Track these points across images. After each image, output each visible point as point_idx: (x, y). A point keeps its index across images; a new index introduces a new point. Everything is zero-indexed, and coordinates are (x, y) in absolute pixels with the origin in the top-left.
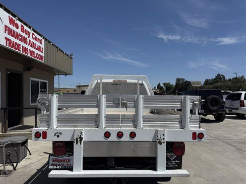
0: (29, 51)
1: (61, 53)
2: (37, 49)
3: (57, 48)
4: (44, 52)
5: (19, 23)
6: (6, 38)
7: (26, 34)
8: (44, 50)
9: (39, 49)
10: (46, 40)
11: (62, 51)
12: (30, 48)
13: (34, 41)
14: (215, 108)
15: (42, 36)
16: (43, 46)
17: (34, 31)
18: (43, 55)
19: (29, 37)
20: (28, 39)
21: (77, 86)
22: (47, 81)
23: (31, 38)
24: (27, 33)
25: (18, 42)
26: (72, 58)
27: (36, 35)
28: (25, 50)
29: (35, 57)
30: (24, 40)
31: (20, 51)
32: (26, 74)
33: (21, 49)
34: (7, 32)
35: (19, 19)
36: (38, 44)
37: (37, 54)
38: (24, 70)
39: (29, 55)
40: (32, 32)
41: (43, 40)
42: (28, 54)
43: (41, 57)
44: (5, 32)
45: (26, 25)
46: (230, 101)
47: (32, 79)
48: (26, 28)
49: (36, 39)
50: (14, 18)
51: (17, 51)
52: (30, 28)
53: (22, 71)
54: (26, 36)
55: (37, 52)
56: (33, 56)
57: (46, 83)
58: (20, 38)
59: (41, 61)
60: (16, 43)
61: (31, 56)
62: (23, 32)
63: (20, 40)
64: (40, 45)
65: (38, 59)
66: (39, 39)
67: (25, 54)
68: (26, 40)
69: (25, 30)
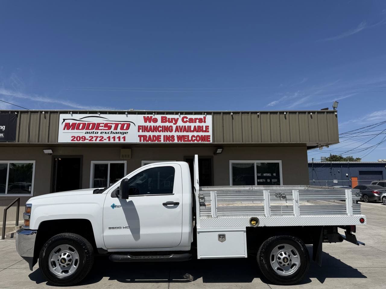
0: (176, 138)
2: (193, 131)
4: (211, 130)
5: (159, 117)
6: (139, 136)
7: (171, 122)
9: (200, 129)
10: (217, 113)
12: (178, 134)
13: (187, 124)
15: (205, 113)
17: (188, 113)
18: (208, 134)
19: (175, 124)
20: (174, 126)
22: (279, 162)
25: (156, 134)
27: (189, 116)
28: (167, 138)
29: (188, 140)
30: (167, 129)
31: (160, 141)
33: (162, 139)
34: (141, 131)
35: (158, 113)
36: (192, 125)
37: (193, 136)
39: (176, 141)
40: (182, 116)
41: (210, 116)
42: (174, 140)
44: (139, 131)
45: (172, 114)
48: (169, 116)
49: (191, 121)
50: (150, 116)
51: (156, 142)
52: (177, 113)
55: (190, 134)
56: (185, 141)
58: (160, 129)
59: (202, 142)
60: (154, 136)
61: (180, 142)
62: (166, 122)
63: (160, 131)
64: (201, 124)
65: (196, 142)
66: (196, 119)
67: (168, 142)
68: (171, 128)
69: (169, 119)
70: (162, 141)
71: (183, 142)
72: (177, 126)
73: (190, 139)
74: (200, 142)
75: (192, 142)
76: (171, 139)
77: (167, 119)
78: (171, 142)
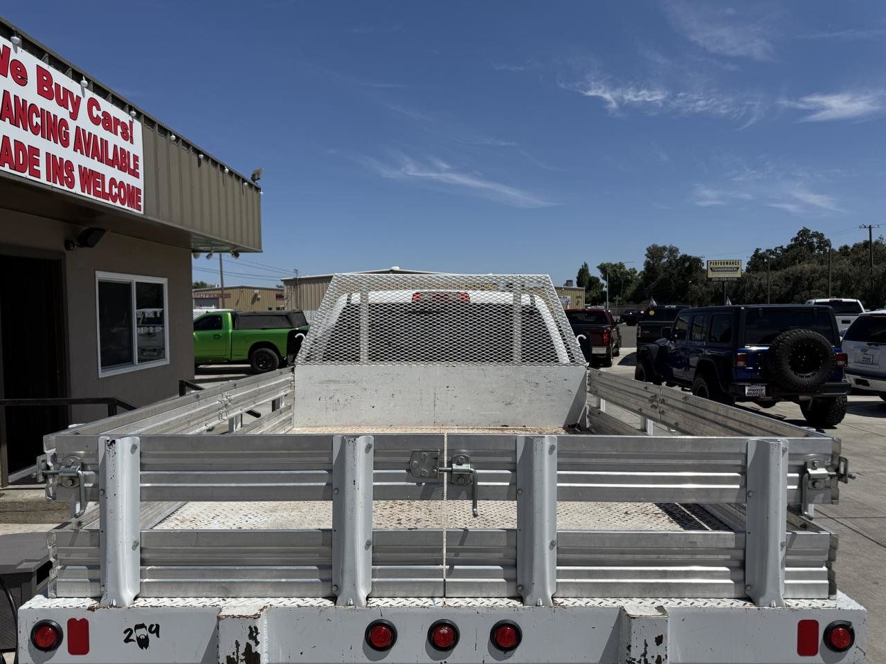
0: (76, 174)
1: (214, 171)
2: (111, 163)
3: (198, 152)
4: (141, 171)
5: (30, 62)
7: (63, 104)
8: (141, 163)
9: (121, 160)
10: (149, 122)
11: (215, 163)
12: (80, 160)
13: (100, 132)
14: (808, 379)
15: (131, 108)
16: (136, 148)
17: (98, 89)
18: (138, 183)
19: (74, 116)
20: (72, 125)
21: (286, 282)
22: (163, 281)
23: (84, 121)
24: (64, 98)
25: (29, 139)
26: (258, 189)
27: (106, 106)
28: (59, 168)
29: (106, 196)
30: (54, 129)
31: (37, 174)
32: (76, 260)
33: (42, 168)
35: (29, 46)
36: (115, 140)
37: (113, 181)
38: (68, 244)
39: (77, 189)
40: (90, 94)
41: (138, 126)
42: (71, 185)
43: (132, 195)
45: (62, 67)
46: (865, 344)
47: (101, 275)
48: (59, 78)
49: (108, 122)
50: (2, 41)
51: (26, 175)
52: (77, 77)
53: (62, 248)
54: (62, 113)
55: (110, 172)
56: (97, 194)
57: (160, 286)
58: (37, 120)
59: (130, 209)
60: (19, 145)
61: (86, 194)
62: (48, 96)
63: (35, 130)
64: (126, 145)
65: (118, 204)
66: (117, 121)
67: (58, 185)
68: (64, 129)
69: (57, 86)
70: (43, 179)
71: (92, 196)
72: (78, 128)
73: (107, 191)
74: (126, 207)
75: (110, 202)
76: (65, 175)
77: (53, 86)
78: (65, 188)
